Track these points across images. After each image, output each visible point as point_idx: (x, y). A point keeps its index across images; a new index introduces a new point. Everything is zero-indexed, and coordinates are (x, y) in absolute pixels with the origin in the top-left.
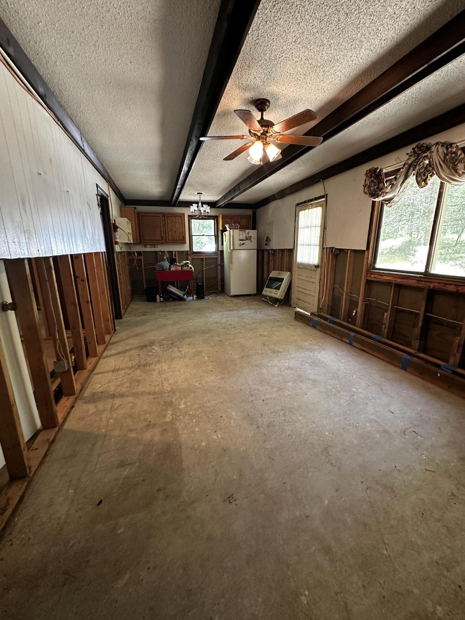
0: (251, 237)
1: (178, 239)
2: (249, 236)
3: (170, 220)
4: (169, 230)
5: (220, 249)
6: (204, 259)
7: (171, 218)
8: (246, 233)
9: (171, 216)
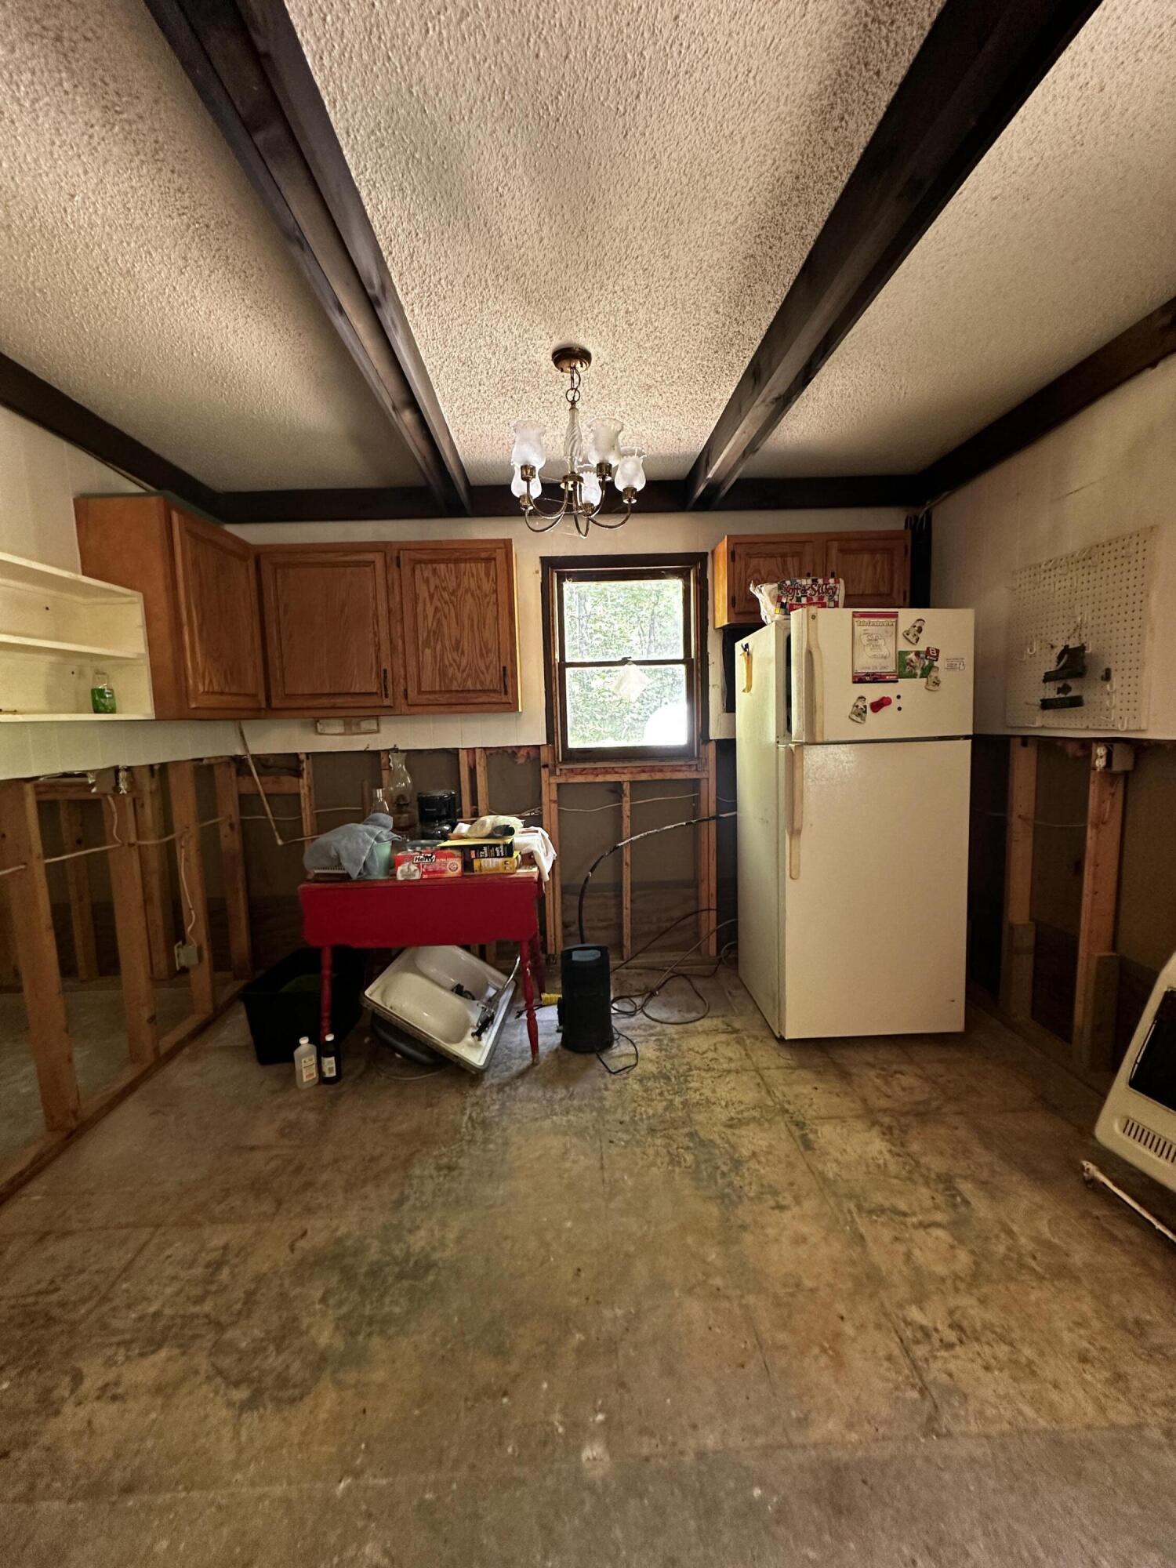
0: (932, 655)
1: (470, 685)
2: (921, 647)
3: (427, 581)
4: (423, 635)
5: (715, 732)
6: (626, 787)
7: (435, 570)
8: (901, 631)
9: (432, 561)
